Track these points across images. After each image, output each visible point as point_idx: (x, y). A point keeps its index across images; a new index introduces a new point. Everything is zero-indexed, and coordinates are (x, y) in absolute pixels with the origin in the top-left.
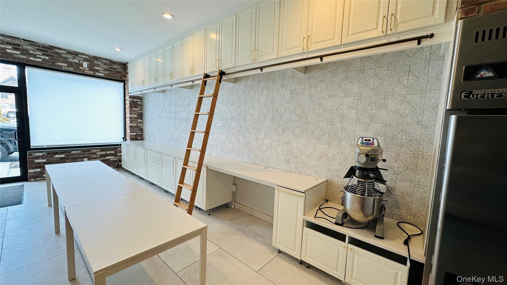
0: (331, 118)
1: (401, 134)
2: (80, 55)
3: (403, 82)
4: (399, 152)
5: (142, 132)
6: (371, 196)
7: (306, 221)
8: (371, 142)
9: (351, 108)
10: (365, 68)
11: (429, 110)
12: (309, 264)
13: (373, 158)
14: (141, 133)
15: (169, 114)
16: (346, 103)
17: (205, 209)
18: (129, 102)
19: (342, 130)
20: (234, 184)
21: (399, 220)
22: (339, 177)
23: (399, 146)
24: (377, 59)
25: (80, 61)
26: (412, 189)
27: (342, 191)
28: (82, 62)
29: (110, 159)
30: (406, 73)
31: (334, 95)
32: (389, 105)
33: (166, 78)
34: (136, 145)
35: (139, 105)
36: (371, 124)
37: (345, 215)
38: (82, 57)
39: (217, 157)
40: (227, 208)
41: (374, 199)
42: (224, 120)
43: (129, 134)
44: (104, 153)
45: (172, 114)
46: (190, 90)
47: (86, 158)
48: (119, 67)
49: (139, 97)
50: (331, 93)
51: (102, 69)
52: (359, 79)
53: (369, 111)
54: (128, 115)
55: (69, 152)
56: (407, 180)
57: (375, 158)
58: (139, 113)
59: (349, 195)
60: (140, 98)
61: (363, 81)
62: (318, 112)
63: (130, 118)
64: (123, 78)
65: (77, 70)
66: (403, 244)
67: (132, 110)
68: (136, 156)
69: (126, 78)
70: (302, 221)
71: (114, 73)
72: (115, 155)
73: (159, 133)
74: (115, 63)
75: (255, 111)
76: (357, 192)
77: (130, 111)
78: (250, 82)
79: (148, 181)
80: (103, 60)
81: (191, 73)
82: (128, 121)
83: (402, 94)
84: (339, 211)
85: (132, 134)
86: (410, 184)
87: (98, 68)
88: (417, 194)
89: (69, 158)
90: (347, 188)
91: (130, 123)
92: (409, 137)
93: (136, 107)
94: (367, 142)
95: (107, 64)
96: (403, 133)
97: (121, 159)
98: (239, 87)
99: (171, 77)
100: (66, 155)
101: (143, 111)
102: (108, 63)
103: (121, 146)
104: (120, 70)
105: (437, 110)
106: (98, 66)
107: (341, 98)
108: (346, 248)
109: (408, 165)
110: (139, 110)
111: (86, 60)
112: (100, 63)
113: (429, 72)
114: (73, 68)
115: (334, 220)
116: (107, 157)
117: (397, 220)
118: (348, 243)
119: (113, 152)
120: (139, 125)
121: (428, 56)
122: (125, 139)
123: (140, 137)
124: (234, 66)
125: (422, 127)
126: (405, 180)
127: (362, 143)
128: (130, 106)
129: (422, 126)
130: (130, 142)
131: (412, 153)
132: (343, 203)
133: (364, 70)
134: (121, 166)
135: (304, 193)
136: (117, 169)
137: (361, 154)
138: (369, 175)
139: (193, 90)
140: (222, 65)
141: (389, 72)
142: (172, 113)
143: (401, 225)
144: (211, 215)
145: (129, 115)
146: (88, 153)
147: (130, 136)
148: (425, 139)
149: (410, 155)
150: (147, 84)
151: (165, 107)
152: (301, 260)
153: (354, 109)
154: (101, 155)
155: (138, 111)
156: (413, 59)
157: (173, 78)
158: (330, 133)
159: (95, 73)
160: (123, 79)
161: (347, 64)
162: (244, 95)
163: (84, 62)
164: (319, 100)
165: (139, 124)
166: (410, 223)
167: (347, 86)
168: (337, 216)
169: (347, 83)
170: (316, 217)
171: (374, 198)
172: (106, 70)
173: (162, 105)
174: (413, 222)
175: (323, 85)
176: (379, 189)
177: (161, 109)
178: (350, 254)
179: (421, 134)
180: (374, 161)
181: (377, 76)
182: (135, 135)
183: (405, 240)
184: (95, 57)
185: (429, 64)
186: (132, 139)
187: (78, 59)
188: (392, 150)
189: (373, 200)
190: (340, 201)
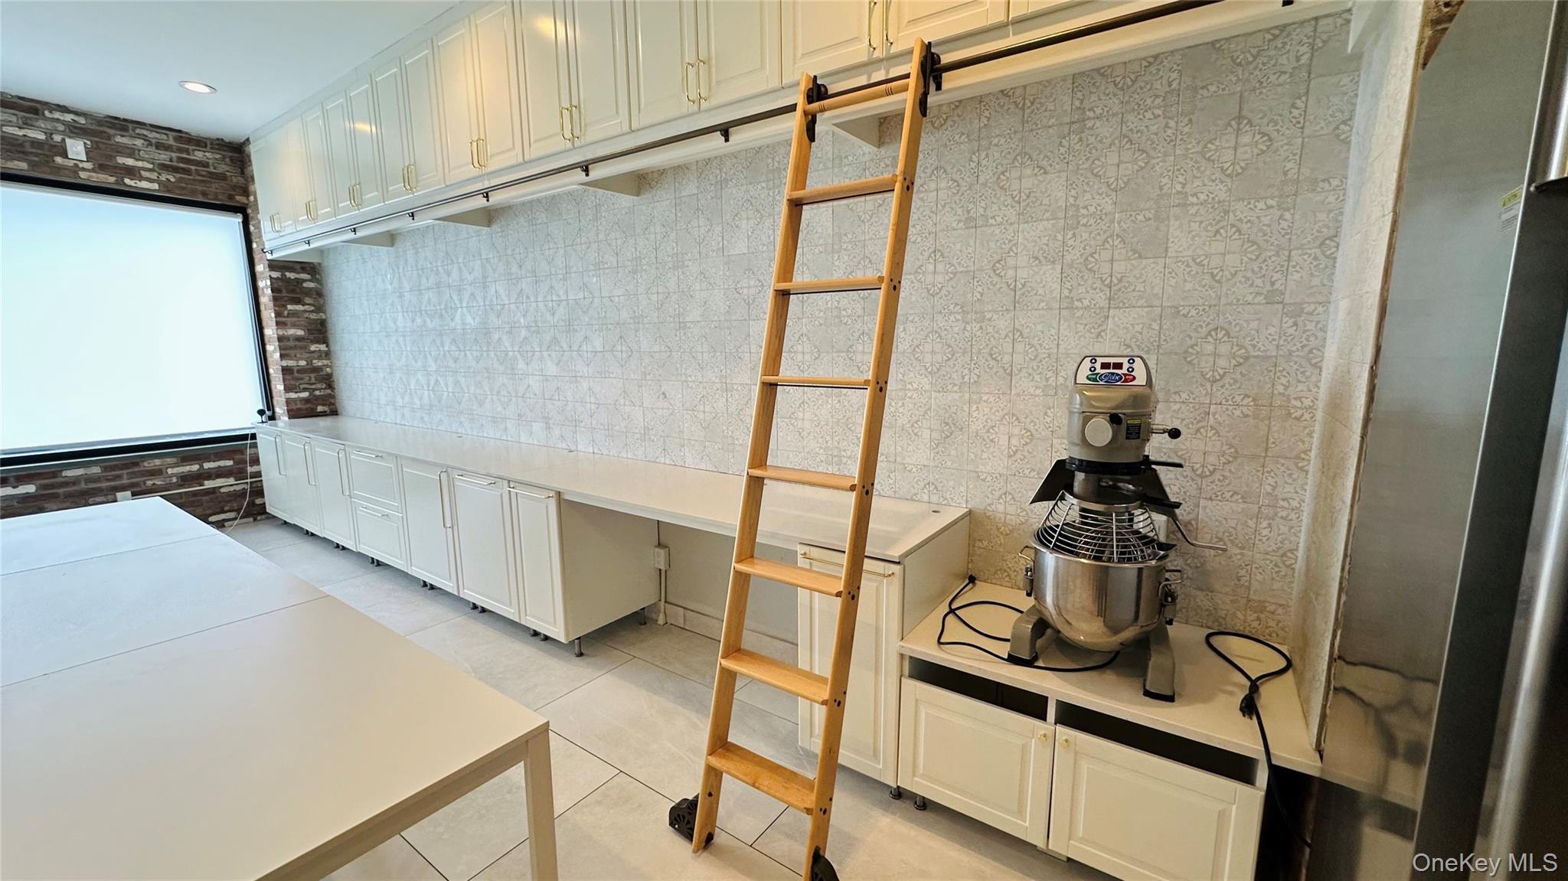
0: (975, 298)
1: (1212, 341)
2: (51, 112)
3: (1219, 157)
4: (1208, 402)
5: (330, 386)
6: (1129, 560)
7: (911, 657)
8: (1124, 371)
9: (1044, 262)
10: (1088, 113)
11: (1309, 251)
12: (924, 798)
13: (1134, 426)
14: (329, 391)
15: (419, 320)
16: (1026, 242)
17: (563, 639)
18: (269, 283)
19: (1016, 337)
20: (660, 545)
21: (1208, 628)
22: (1008, 499)
23: (1208, 380)
24: (1128, 80)
25: (51, 134)
26: (1251, 523)
27: (1027, 547)
28: (64, 140)
29: (221, 487)
30: (1229, 124)
31: (984, 218)
32: (1173, 242)
33: (390, 188)
34: (308, 435)
35: (308, 292)
36: (1112, 312)
37: (1042, 626)
38: (58, 120)
39: (596, 456)
40: (642, 625)
41: (1140, 570)
42: (610, 326)
43: (281, 396)
44: (195, 467)
45: (428, 320)
46: (485, 230)
47: (123, 489)
48: (218, 156)
49: (306, 265)
50: (972, 212)
51: (151, 166)
52: (1066, 156)
53: (1106, 268)
54: (270, 331)
55: (55, 475)
56: (1236, 493)
57: (1139, 429)
58: (311, 322)
59: (1051, 560)
60: (312, 269)
61: (1081, 162)
62: (929, 279)
63: (280, 339)
64: (238, 198)
65: (46, 169)
66: (1241, 714)
67: (286, 313)
68: (311, 472)
69: (248, 196)
70: (894, 661)
71: (199, 178)
72: (239, 473)
73: (389, 387)
74: (200, 142)
75: (713, 288)
76: (1082, 548)
77: (278, 314)
78: (690, 188)
79: (360, 555)
80: (148, 130)
81: (476, 164)
82: (274, 352)
83: (1217, 199)
84: (1019, 614)
85: (293, 395)
86: (1245, 505)
87: (130, 162)
88: (1267, 540)
89: (55, 496)
90: (1044, 536)
91: (282, 356)
92: (1241, 347)
93: (298, 301)
94: (1111, 374)
95: (168, 148)
96: (1220, 336)
97: (262, 486)
98: (653, 208)
99: (407, 184)
100: (41, 485)
101: (324, 312)
102: (171, 142)
103: (255, 439)
104: (222, 168)
105: (1334, 249)
106: (132, 153)
107: (1008, 227)
108: (1050, 741)
109: (1235, 442)
110: (312, 311)
111: (75, 131)
112: (139, 142)
113: (1307, 118)
114: (25, 160)
115: (1004, 650)
116: (206, 482)
117: (1202, 626)
118: (1056, 724)
119: (230, 463)
120: (317, 363)
121: (1304, 60)
122: (268, 412)
123: (324, 405)
124: (626, 128)
125: (1283, 313)
126: (1228, 495)
127: (1093, 377)
128: (275, 299)
129: (1284, 308)
130: (290, 425)
131: (1252, 403)
132: (1033, 587)
133: (1083, 121)
134: (265, 507)
135: (899, 563)
136: (252, 519)
137: (1093, 417)
138: (1119, 488)
139: (495, 227)
140: (586, 125)
141: (1172, 124)
142: (427, 313)
143: (1218, 641)
144: (587, 655)
145: (275, 331)
146: (131, 473)
147: (288, 402)
148: (1294, 352)
149: (1245, 409)
150: (327, 216)
151: (401, 296)
152: (898, 787)
153: (1053, 262)
154: (181, 477)
155: (307, 315)
156: (1252, 74)
157: (413, 184)
158: (974, 350)
159: (121, 182)
160: (237, 201)
161: (1024, 104)
162: (673, 235)
163: (70, 137)
164: (931, 238)
165: (314, 361)
166: (1247, 633)
167: (1027, 183)
168: (1013, 635)
169: (1028, 172)
170: (942, 641)
171: (1140, 566)
172: (164, 167)
173: (390, 287)
174: (1253, 631)
175: (943, 185)
176: (1156, 534)
177: (390, 302)
178: (1063, 758)
179: (1280, 337)
180: (1138, 438)
181: (1130, 141)
182: (306, 401)
183: (1244, 698)
184: (116, 118)
185: (1309, 85)
186: (294, 414)
187: (43, 126)
188: (1184, 396)
189: (1135, 573)
190: (1021, 578)
